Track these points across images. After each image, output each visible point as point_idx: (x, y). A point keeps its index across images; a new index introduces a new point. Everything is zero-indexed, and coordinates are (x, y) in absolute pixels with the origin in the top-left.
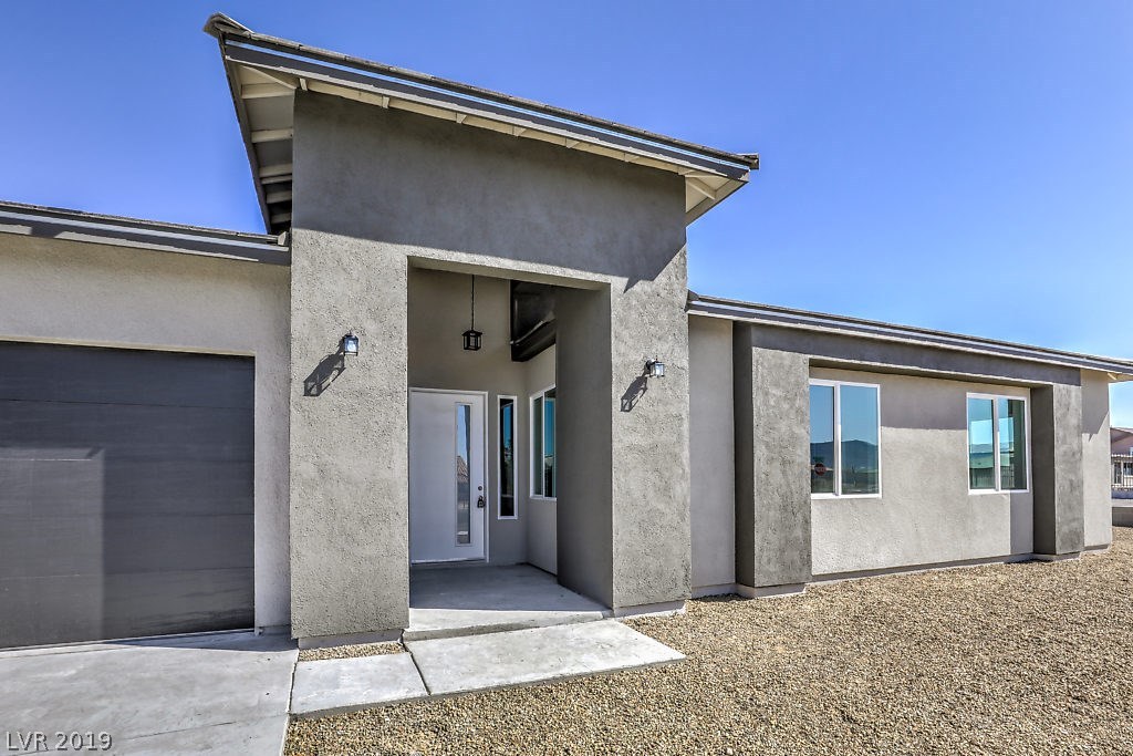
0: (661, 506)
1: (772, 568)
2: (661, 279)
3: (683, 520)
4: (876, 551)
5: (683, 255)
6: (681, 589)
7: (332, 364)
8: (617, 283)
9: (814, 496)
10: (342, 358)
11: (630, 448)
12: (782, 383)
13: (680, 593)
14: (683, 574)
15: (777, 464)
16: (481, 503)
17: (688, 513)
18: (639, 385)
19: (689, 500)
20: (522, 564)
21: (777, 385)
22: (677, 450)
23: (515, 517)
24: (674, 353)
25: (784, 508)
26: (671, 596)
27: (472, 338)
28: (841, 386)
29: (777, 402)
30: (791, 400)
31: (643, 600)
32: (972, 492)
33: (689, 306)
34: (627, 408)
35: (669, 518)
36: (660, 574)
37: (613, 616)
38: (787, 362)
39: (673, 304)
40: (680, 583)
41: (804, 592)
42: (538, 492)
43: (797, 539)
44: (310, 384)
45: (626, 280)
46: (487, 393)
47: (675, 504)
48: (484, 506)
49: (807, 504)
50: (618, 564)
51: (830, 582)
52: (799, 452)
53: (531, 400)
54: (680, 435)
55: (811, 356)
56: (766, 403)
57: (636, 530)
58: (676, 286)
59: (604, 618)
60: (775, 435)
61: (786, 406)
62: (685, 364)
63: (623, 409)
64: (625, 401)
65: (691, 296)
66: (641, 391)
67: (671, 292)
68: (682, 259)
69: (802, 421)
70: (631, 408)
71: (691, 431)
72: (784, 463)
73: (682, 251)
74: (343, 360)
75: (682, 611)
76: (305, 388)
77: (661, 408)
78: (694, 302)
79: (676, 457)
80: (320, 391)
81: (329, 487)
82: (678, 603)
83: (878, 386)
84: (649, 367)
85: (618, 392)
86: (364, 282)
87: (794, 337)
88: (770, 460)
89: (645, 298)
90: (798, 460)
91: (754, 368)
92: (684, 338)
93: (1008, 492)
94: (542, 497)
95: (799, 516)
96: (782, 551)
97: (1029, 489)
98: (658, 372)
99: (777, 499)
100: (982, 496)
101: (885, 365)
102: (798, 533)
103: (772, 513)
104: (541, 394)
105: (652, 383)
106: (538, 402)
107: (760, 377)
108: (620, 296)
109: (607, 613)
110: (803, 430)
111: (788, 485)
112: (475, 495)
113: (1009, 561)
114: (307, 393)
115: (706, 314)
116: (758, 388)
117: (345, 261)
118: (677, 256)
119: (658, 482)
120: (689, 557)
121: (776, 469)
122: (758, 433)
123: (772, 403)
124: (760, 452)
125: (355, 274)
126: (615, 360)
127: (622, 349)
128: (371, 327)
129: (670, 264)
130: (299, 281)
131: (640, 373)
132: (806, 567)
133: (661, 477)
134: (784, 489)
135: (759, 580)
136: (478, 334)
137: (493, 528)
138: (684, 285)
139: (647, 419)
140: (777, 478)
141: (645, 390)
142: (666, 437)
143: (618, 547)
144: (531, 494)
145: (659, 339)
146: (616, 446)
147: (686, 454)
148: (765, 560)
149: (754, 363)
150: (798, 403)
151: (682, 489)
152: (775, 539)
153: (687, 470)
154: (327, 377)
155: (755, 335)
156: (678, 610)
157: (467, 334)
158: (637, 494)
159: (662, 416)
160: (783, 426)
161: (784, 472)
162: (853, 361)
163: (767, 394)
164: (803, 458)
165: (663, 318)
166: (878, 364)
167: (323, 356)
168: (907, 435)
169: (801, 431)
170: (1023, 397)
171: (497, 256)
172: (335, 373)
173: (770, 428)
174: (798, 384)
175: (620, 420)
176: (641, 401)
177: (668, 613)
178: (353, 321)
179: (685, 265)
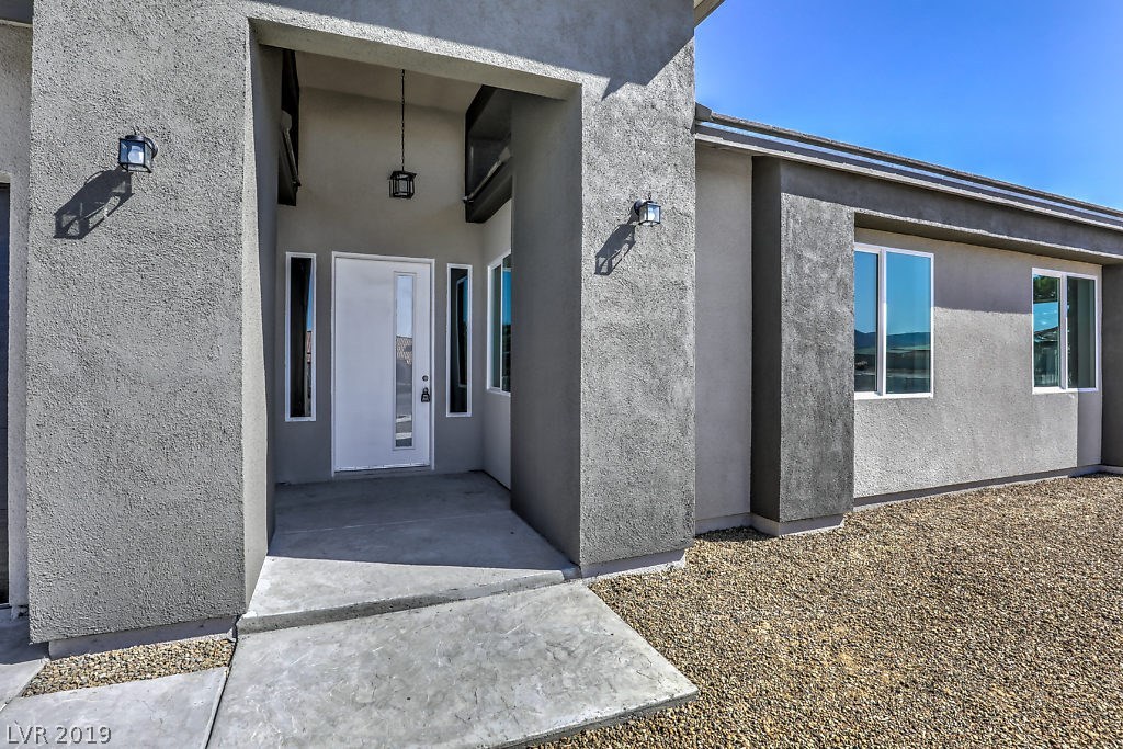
0: (653, 415)
1: (802, 496)
2: (658, 82)
3: (684, 434)
4: (925, 466)
5: (689, 53)
6: (681, 533)
7: (109, 186)
8: (593, 85)
9: (859, 396)
10: (127, 178)
11: (610, 329)
12: (820, 244)
13: (679, 538)
14: (682, 511)
15: (811, 354)
16: (426, 396)
17: (692, 426)
18: (622, 237)
19: (693, 405)
20: (476, 471)
21: (813, 247)
22: (678, 333)
23: (469, 413)
24: (675, 191)
25: (820, 415)
26: (665, 545)
27: (402, 182)
28: (888, 253)
29: (813, 270)
30: (830, 266)
31: (625, 552)
32: (1037, 391)
33: (696, 128)
34: (604, 270)
35: (665, 430)
36: (650, 515)
37: (579, 576)
38: (827, 216)
39: (673, 121)
40: (679, 525)
41: (842, 525)
42: (496, 384)
43: (835, 455)
44: (66, 219)
45: (604, 81)
46: (433, 260)
47: (673, 412)
48: (430, 400)
49: (848, 406)
50: (588, 500)
51: (870, 507)
52: (840, 338)
53: (490, 270)
54: (682, 313)
55: (857, 210)
56: (798, 271)
57: (616, 450)
58: (678, 96)
59: (567, 579)
60: (811, 314)
61: (825, 276)
62: (692, 209)
63: (598, 271)
64: (602, 260)
65: (701, 113)
66: (626, 246)
67: (672, 104)
68: (688, 60)
69: (845, 296)
70: (610, 269)
71: (697, 305)
72: (820, 353)
73: (688, 46)
74: (129, 181)
75: (682, 564)
76: (58, 224)
77: (654, 270)
78: (704, 124)
79: (676, 344)
80: (85, 230)
81: (101, 388)
82: (675, 554)
83: (932, 256)
84: (638, 210)
85: (590, 247)
86: (169, 54)
87: (833, 181)
88: (803, 349)
89: (633, 109)
90: (840, 349)
91: (783, 222)
92: (690, 173)
93: (1076, 390)
94: (500, 391)
95: (840, 424)
96: (816, 471)
97: (1097, 388)
98: (651, 216)
99: (811, 401)
100: (1047, 395)
101: (947, 226)
102: (837, 447)
103: (804, 421)
104: (499, 261)
105: (643, 234)
106: (497, 271)
107: (791, 235)
108: (596, 104)
109: (570, 572)
110: (845, 309)
111: (825, 383)
112: (419, 385)
113: (1076, 474)
114: (61, 232)
115: (721, 141)
116: (788, 250)
117: (137, 19)
118: (682, 53)
119: (648, 379)
120: (692, 487)
121: (810, 362)
122: (787, 311)
123: (807, 271)
124: (789, 337)
125: (154, 42)
126: (588, 197)
127: (599, 181)
128: (181, 129)
129: (671, 65)
130: (49, 46)
131: (624, 219)
132: (847, 493)
133: (654, 370)
134: (820, 388)
135: (786, 512)
136: (411, 177)
137: (441, 428)
138: (690, 95)
139: (634, 287)
140: (811, 372)
141: (632, 243)
142: (663, 314)
143: (587, 476)
144: (489, 385)
145: (654, 171)
146: (587, 325)
147: (690, 339)
148: (794, 483)
149: (784, 215)
150: (841, 271)
151: (683, 389)
152: (807, 454)
153: (692, 363)
154: (98, 207)
155: (785, 176)
156: (675, 563)
157: (395, 175)
158: (617, 398)
159: (656, 283)
160: (820, 303)
161: (821, 366)
162: (908, 219)
163: (799, 257)
164: (845, 346)
165: (660, 140)
166: (940, 225)
167: (90, 171)
168: (964, 316)
169: (842, 310)
170: (1093, 275)
171: (403, 29)
172: (114, 201)
173: (804, 304)
174: (841, 247)
175: (594, 288)
176: (626, 261)
177: (660, 568)
178: (148, 118)
179: (691, 67)
